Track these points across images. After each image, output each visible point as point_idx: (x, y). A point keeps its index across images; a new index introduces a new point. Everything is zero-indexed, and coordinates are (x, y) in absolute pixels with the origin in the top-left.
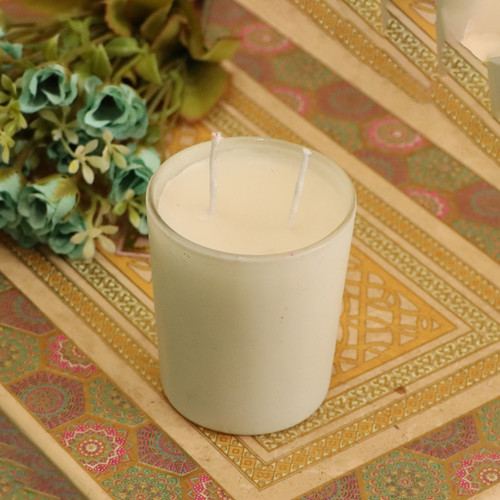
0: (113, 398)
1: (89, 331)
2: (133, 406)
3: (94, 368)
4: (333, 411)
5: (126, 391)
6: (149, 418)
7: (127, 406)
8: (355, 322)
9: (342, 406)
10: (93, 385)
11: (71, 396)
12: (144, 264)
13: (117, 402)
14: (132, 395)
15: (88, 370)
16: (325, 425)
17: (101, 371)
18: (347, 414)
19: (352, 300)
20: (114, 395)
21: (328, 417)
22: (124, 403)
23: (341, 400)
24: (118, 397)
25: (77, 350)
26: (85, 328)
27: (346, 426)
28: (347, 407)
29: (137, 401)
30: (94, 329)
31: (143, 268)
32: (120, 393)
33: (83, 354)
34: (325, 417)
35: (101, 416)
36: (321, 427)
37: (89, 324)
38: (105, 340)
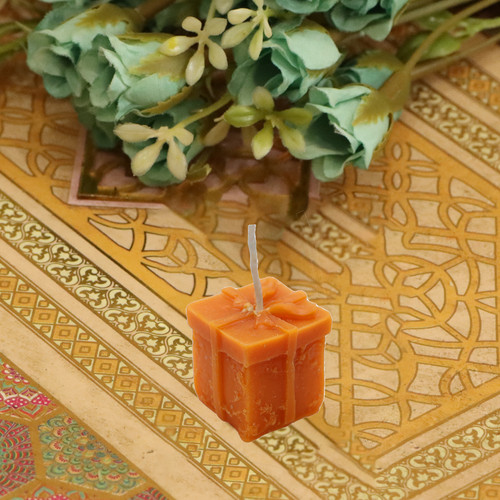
0: (81, 448)
1: (32, 336)
2: (118, 458)
3: (45, 399)
4: (463, 452)
5: (103, 435)
6: (146, 478)
7: (107, 461)
8: (491, 302)
9: (477, 444)
10: (45, 428)
11: (9, 450)
12: (117, 219)
13: (89, 454)
14: (114, 442)
15: (35, 402)
16: (449, 477)
17: (57, 403)
18: (486, 458)
19: (482, 266)
20: (84, 442)
21: (454, 464)
22: (102, 455)
23: (474, 433)
24: (90, 446)
25: (13, 370)
26: (24, 331)
27: (486, 477)
28: (485, 445)
29: (123, 451)
30: (40, 333)
31: (116, 226)
32: (94, 440)
33: (24, 376)
34: (448, 463)
35: (64, 480)
36: (442, 480)
37: (30, 325)
38: (60, 350)
